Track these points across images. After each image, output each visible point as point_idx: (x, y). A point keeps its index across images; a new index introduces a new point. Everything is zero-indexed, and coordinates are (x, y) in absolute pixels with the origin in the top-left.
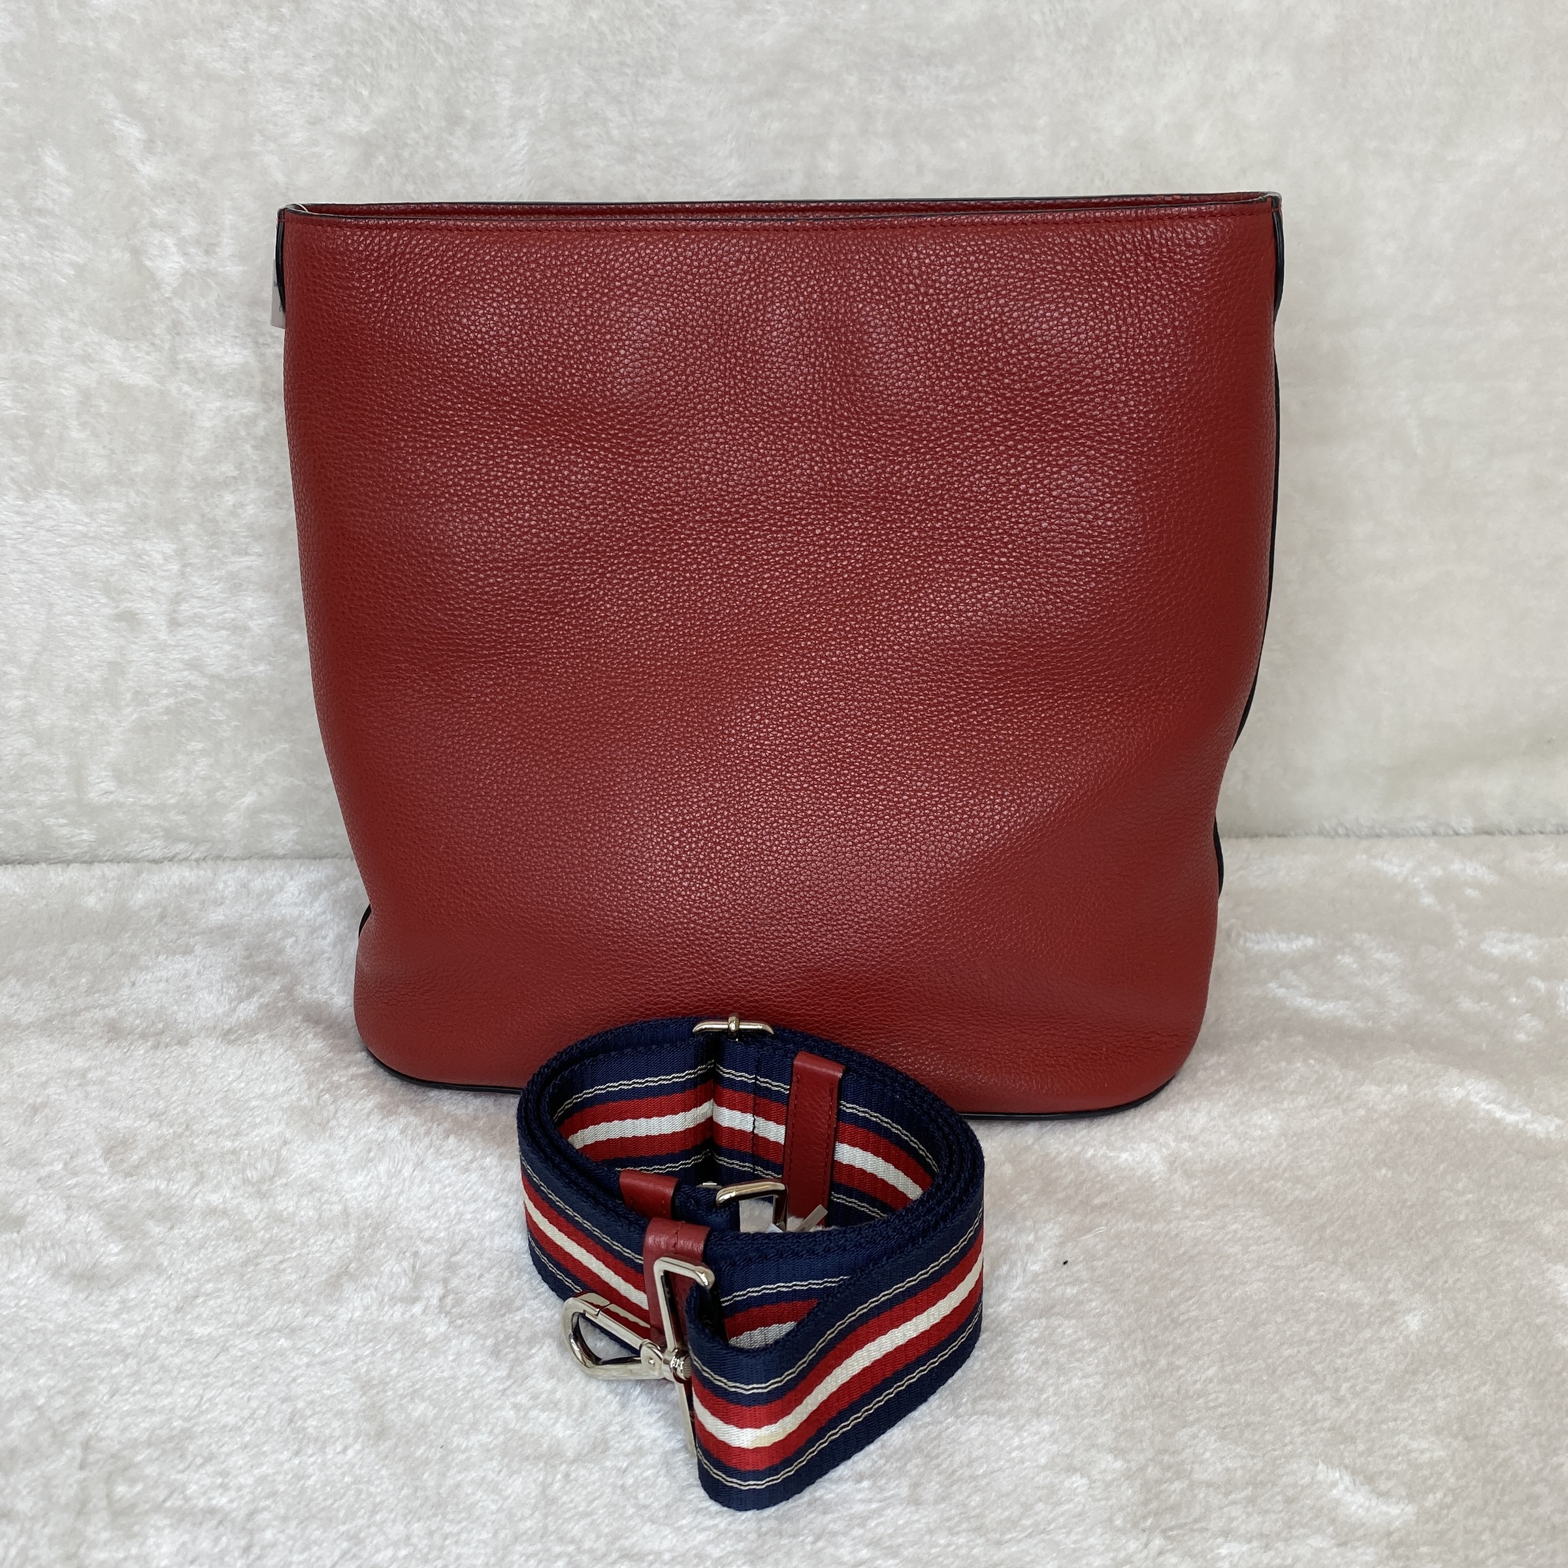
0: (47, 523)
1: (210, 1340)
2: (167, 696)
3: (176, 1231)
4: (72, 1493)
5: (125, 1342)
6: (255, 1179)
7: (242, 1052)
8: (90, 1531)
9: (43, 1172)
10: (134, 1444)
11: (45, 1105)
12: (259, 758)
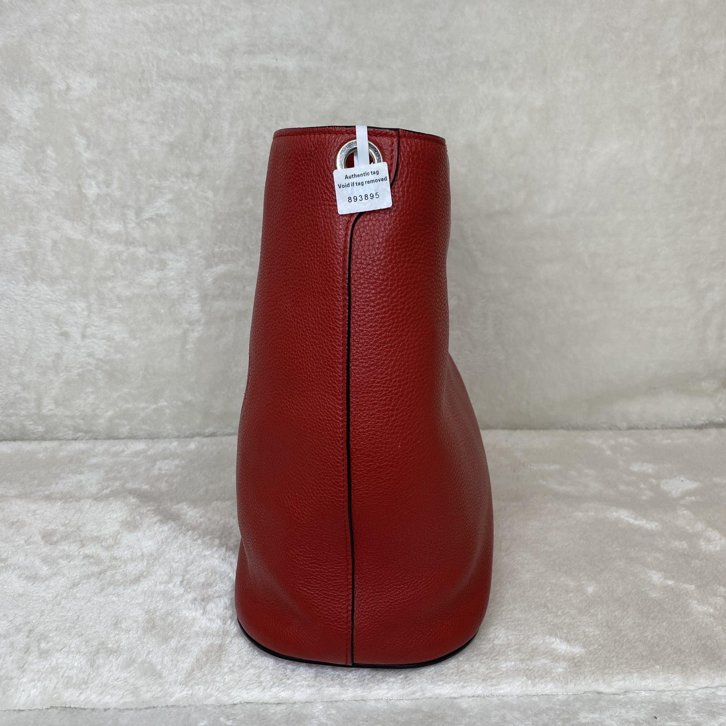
1: (84, 598)
2: (79, 368)
3: (71, 563)
5: (48, 599)
6: (106, 546)
7: (103, 503)
9: (16, 544)
12: (115, 395)
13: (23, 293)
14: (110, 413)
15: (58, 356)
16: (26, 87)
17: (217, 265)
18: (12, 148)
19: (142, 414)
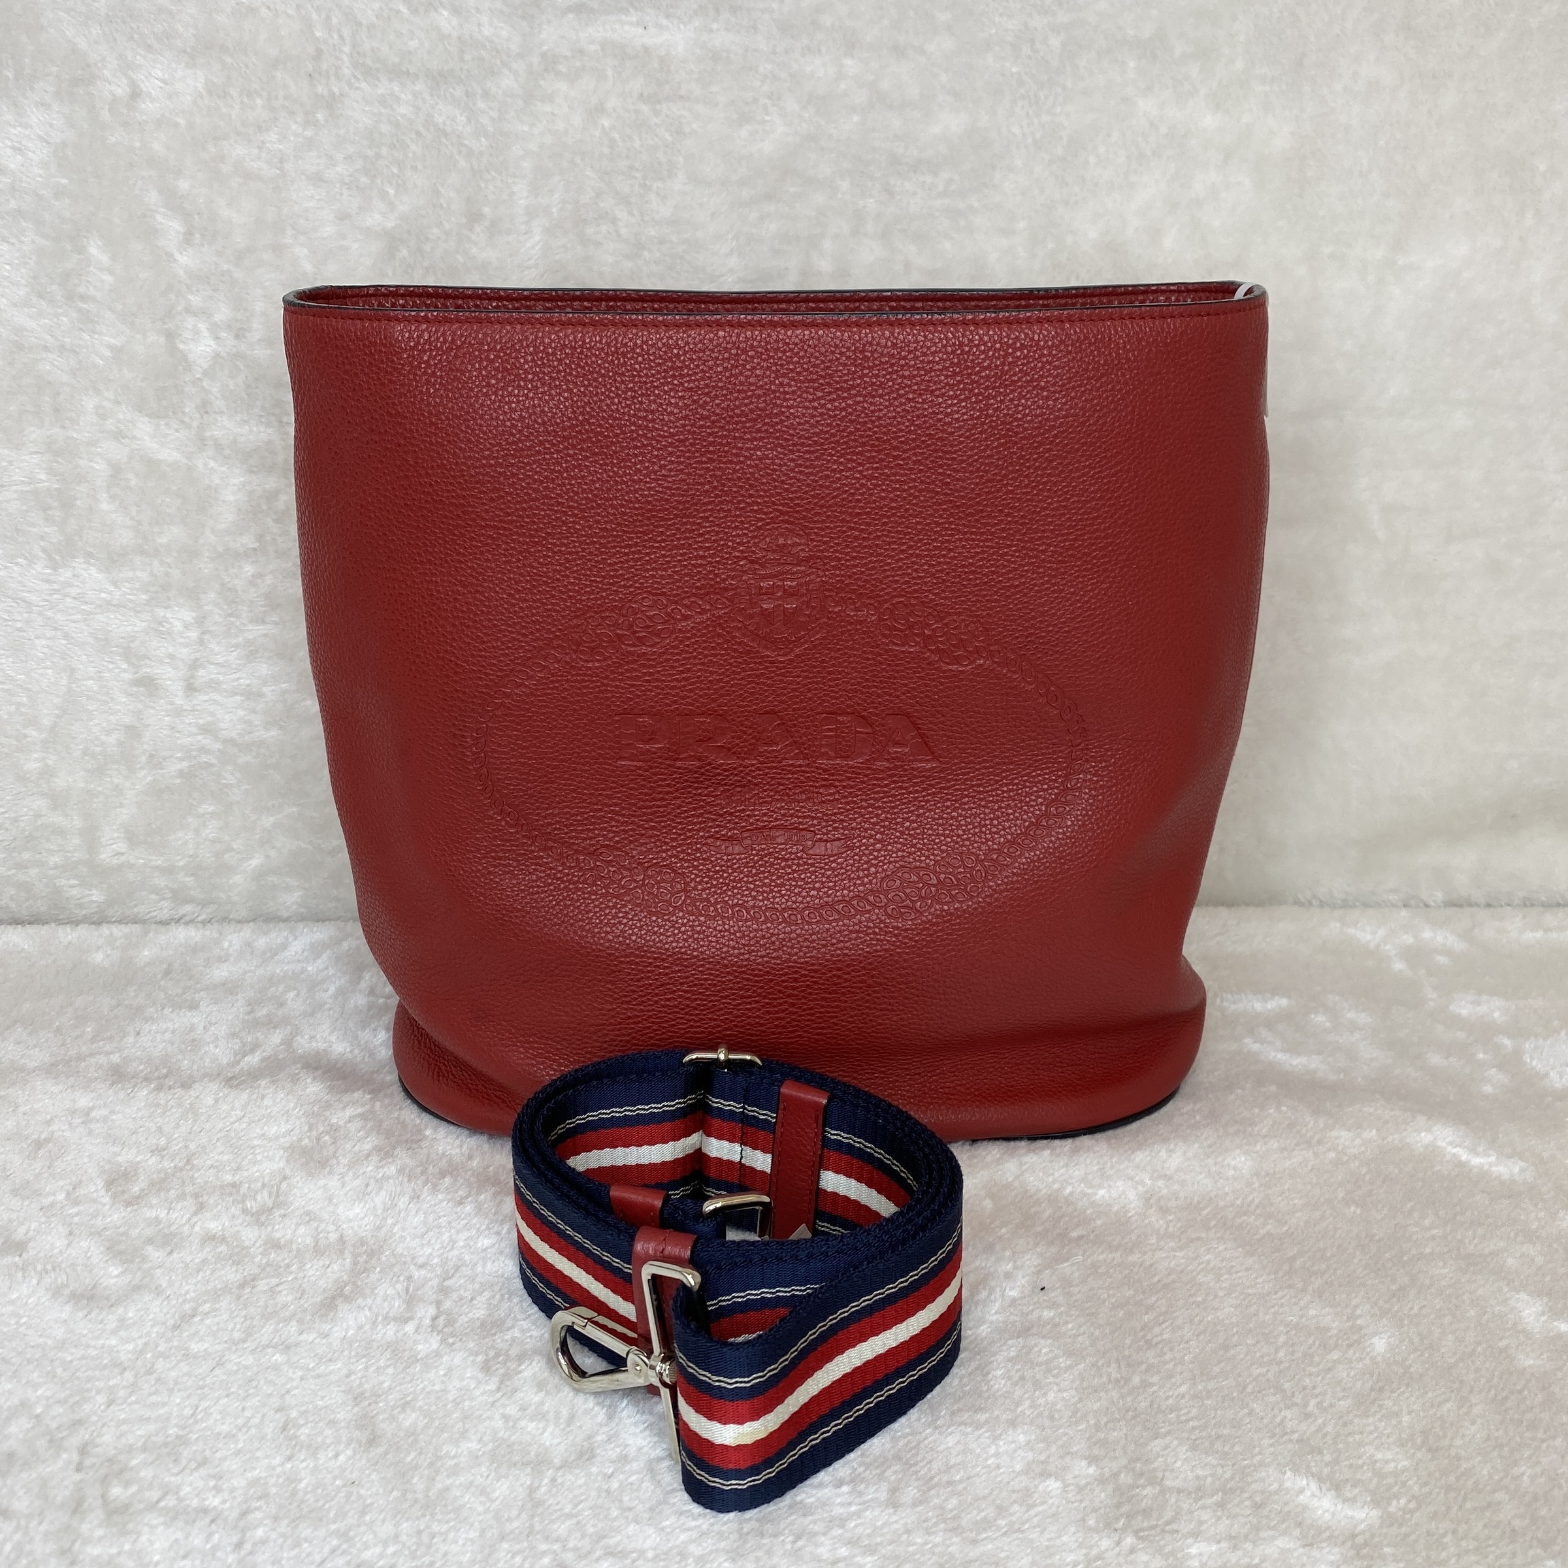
0: (74, 591)
1: (207, 1355)
4: (67, 1493)
5: (123, 1357)
6: (254, 1210)
8: (85, 1528)
9: (46, 1201)
11: (48, 1140)
12: (267, 821)
13: (46, 586)
18: (4, 239)
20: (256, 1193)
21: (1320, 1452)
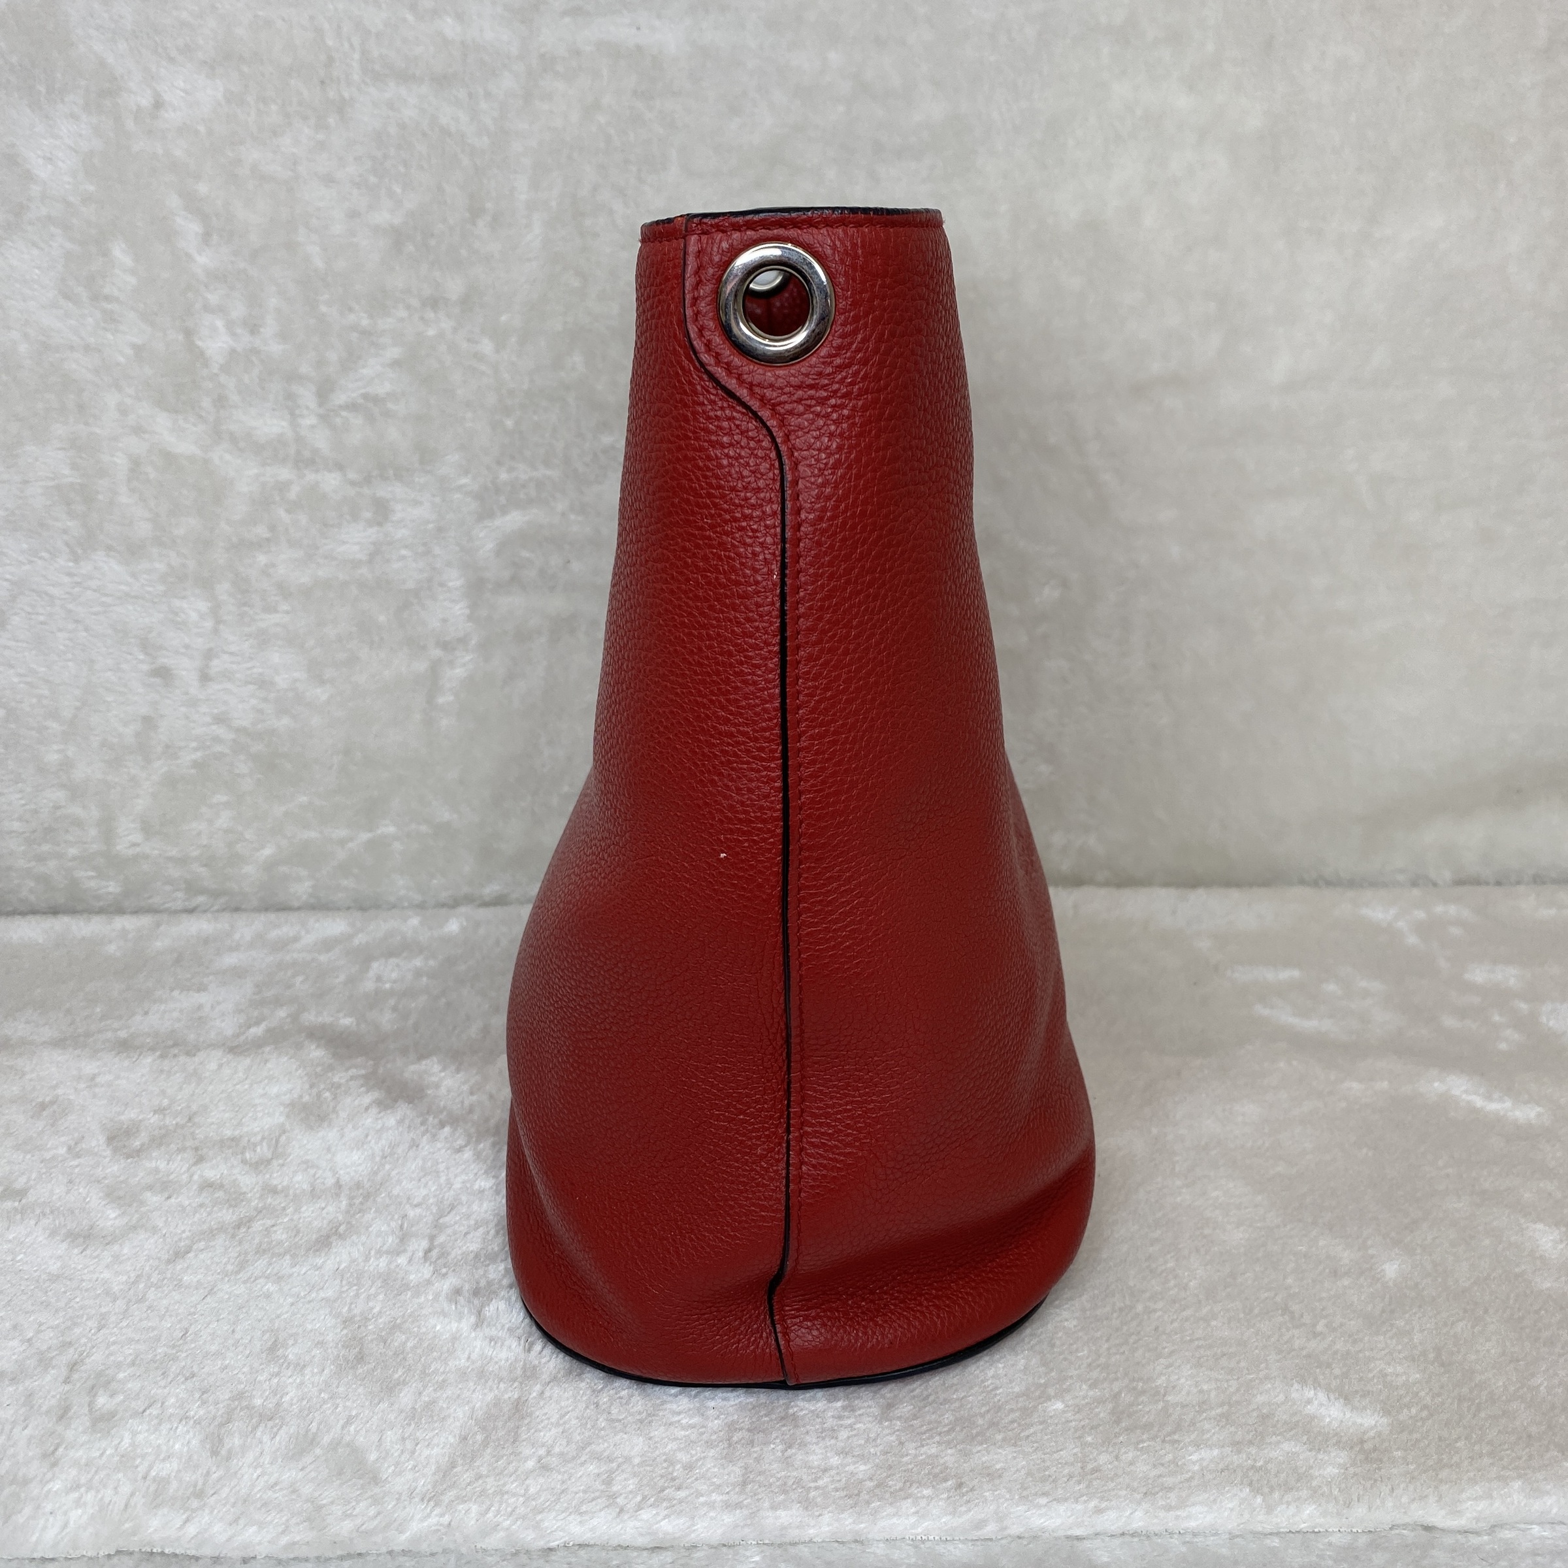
0: (94, 584)
1: (199, 1285)
2: (196, 749)
3: (172, 1200)
4: (53, 1402)
5: (116, 1289)
6: (253, 1161)
7: (248, 1061)
8: (69, 1434)
9: (48, 1155)
10: (119, 1366)
11: (52, 1103)
12: (278, 810)
13: (66, 579)
14: (268, 851)
15: (149, 722)
16: (63, 101)
17: (504, 511)
18: (34, 244)
19: (341, 855)
20: (255, 1145)
21: (1329, 1365)
